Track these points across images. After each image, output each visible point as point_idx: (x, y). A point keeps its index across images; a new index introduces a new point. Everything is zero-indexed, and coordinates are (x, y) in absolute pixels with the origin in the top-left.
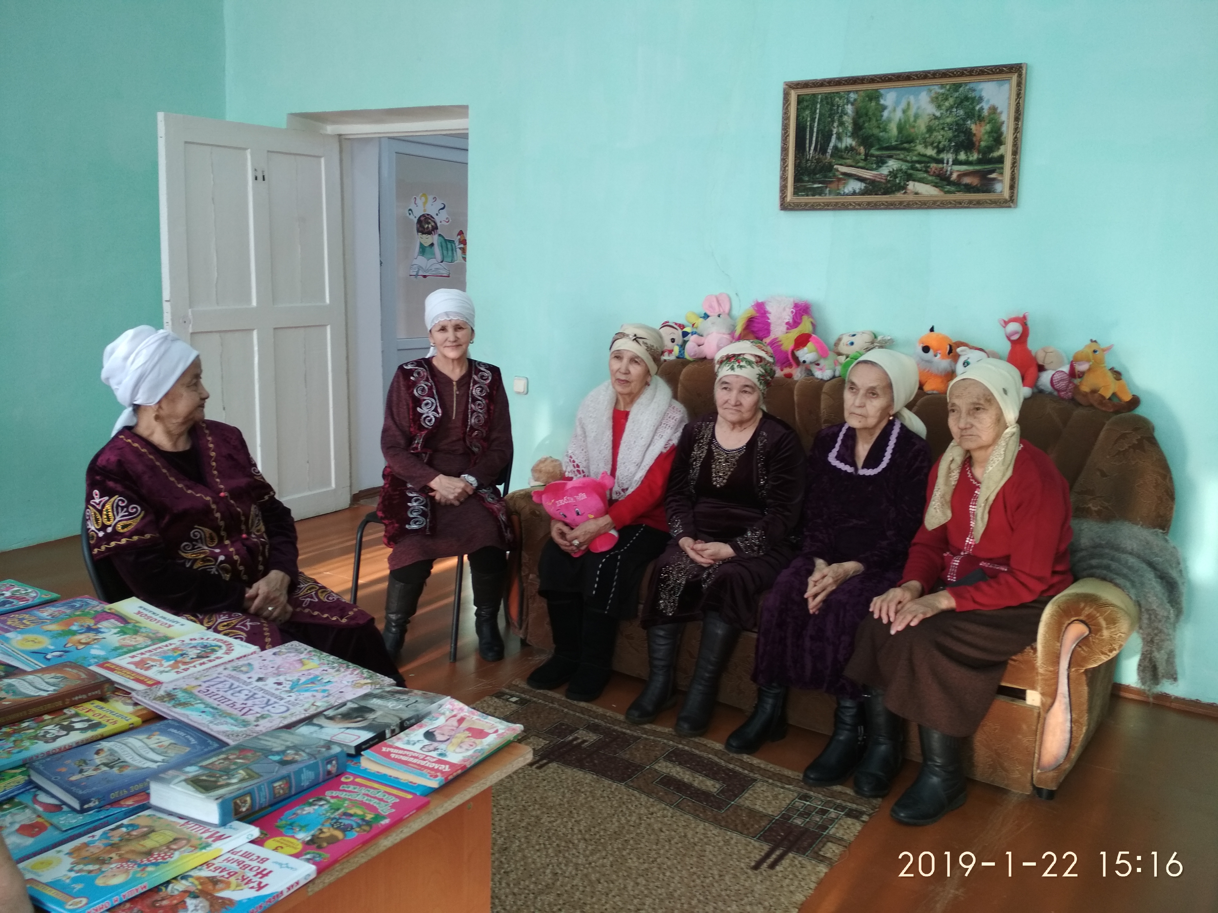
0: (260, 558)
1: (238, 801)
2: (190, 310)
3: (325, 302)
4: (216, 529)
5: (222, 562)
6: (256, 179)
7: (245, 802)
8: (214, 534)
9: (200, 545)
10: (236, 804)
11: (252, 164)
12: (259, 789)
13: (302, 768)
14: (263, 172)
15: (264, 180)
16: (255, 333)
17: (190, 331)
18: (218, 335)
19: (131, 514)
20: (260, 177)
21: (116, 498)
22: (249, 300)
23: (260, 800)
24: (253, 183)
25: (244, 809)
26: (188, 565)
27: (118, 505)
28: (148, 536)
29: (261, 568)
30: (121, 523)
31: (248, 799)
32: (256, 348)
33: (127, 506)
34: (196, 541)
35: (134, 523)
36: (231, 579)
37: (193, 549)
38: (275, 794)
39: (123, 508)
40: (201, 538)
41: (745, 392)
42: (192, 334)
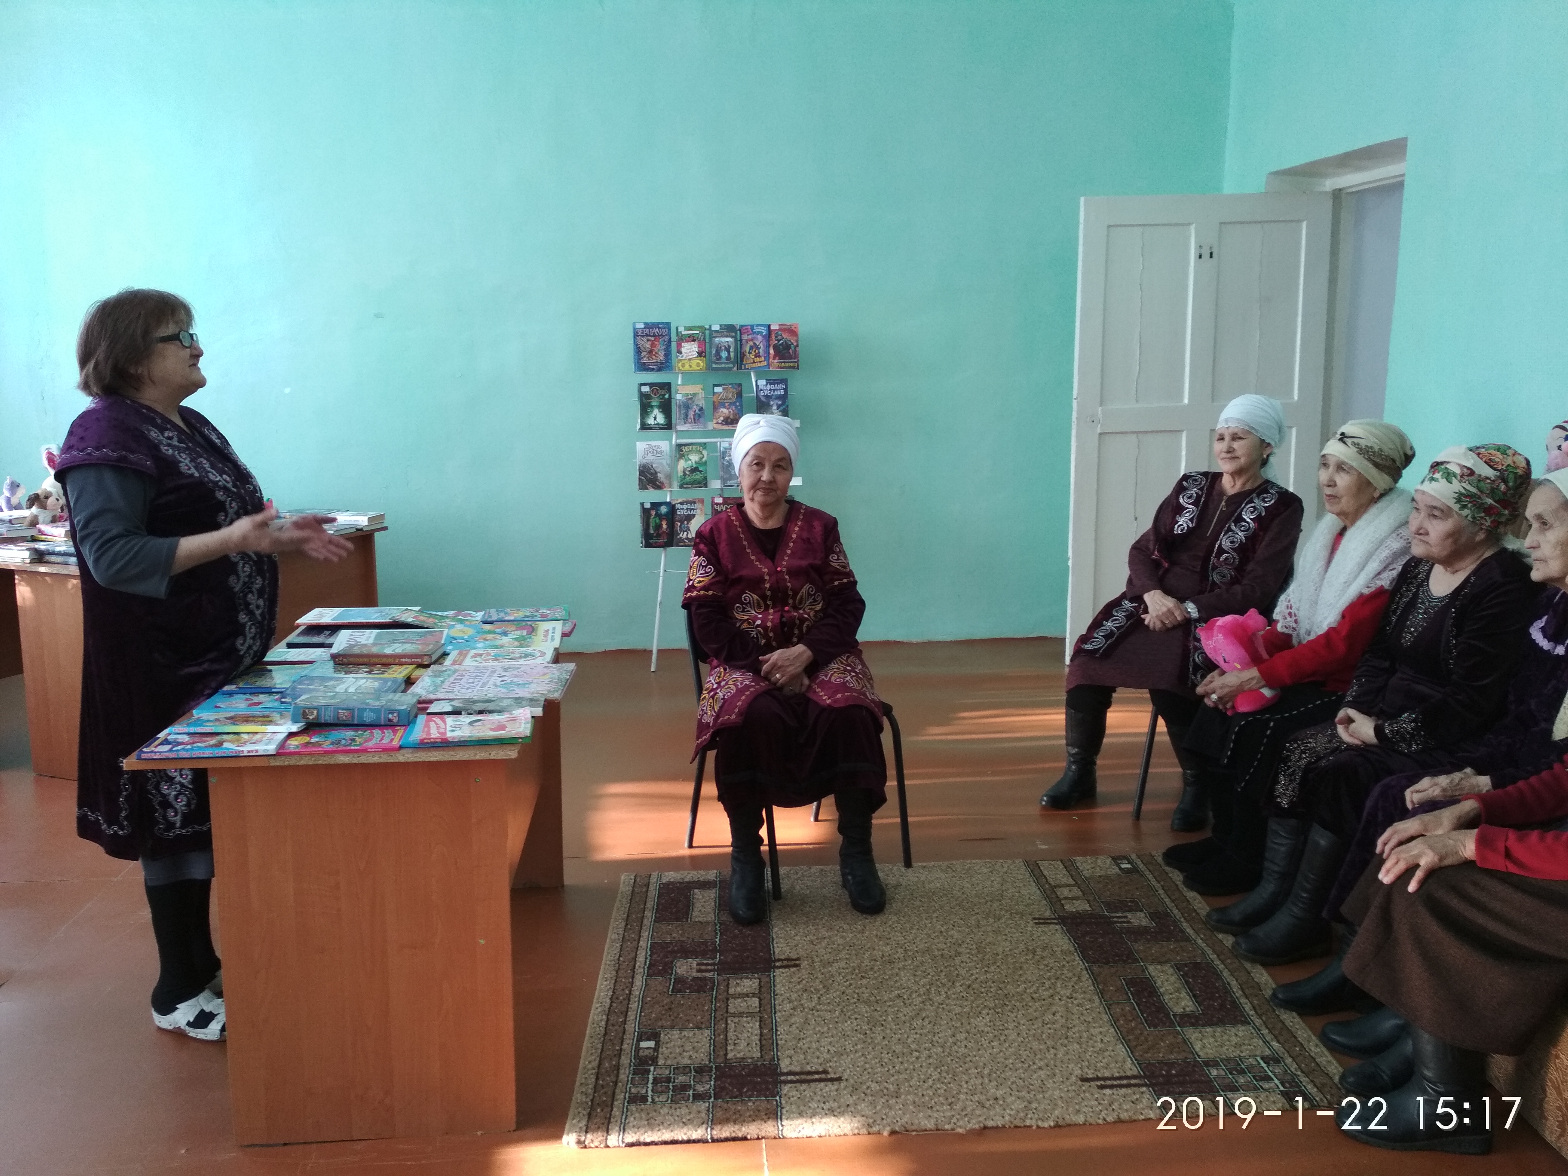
0: (796, 631)
1: (307, 711)
2: (1100, 408)
3: (1293, 398)
4: (763, 597)
5: (758, 626)
6: (1200, 257)
7: (312, 713)
8: (762, 602)
9: (749, 609)
10: (304, 711)
11: (1196, 242)
12: (326, 709)
13: (366, 709)
14: (1211, 248)
15: (1211, 256)
16: (1184, 435)
17: (1099, 431)
18: (1134, 436)
19: (706, 573)
20: (1206, 254)
21: (702, 558)
22: (1181, 397)
23: (325, 716)
24: (1195, 262)
25: (311, 718)
26: (738, 625)
27: (701, 564)
28: (711, 593)
29: (795, 640)
30: (698, 579)
31: (315, 712)
32: (1184, 453)
33: (706, 566)
34: (746, 604)
35: (706, 580)
36: (765, 644)
37: (743, 611)
38: (338, 718)
39: (703, 566)
40: (749, 602)
41: (1435, 516)
42: (1100, 434)
